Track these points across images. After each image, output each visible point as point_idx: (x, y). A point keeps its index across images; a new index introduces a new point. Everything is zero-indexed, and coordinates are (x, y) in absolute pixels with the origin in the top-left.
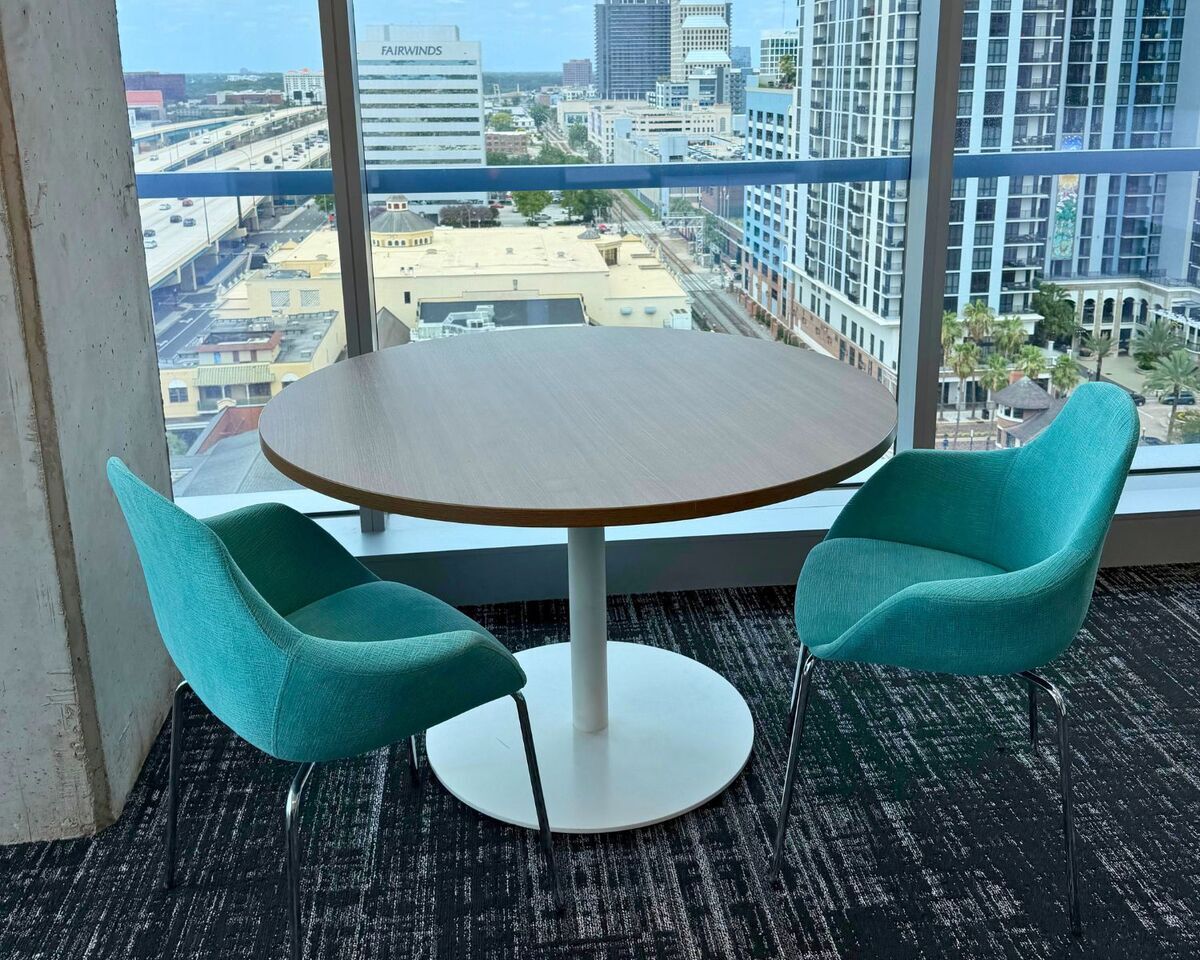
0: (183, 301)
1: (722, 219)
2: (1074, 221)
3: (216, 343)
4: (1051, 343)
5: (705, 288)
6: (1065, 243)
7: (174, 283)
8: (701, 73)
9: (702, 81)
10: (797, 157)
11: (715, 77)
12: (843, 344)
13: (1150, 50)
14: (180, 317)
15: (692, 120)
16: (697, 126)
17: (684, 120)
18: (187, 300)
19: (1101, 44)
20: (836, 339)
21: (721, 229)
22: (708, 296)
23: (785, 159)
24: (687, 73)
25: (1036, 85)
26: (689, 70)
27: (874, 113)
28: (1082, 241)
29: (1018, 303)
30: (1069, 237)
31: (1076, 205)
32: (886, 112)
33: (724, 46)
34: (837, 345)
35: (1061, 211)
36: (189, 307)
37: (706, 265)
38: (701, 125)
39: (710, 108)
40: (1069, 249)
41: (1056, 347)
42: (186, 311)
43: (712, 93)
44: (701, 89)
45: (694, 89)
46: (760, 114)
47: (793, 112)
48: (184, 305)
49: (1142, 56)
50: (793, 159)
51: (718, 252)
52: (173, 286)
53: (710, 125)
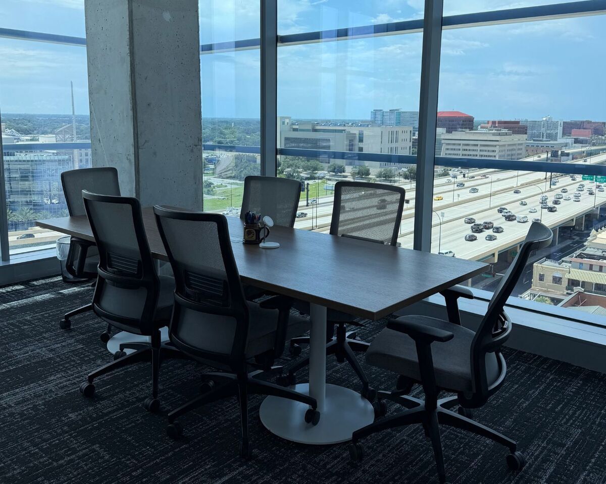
0: (575, 235)
3: (582, 258)
7: (572, 225)
14: (571, 242)
18: (576, 235)
36: (577, 238)
42: (575, 240)
48: (575, 237)
52: (571, 227)
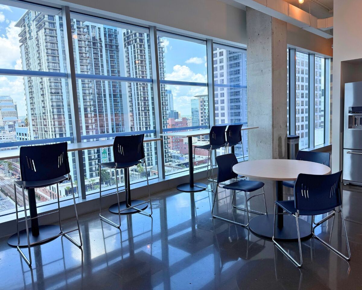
1: (14, 163)
2: (106, 154)
4: (104, 183)
5: (8, 183)
6: (105, 159)
8: (9, 123)
9: (9, 125)
10: (31, 139)
11: (13, 124)
12: (50, 193)
13: (117, 115)
15: (5, 136)
16: (7, 137)
17: (2, 136)
19: (106, 114)
20: (49, 192)
21: (14, 166)
22: (9, 186)
23: (28, 140)
24: (4, 123)
25: (90, 124)
26: (5, 122)
27: (49, 132)
28: (109, 158)
29: (94, 174)
30: (106, 157)
31: (106, 150)
32: (52, 132)
33: (15, 116)
34: (49, 193)
35: (103, 152)
37: (9, 177)
38: (8, 137)
39: (11, 132)
40: (106, 160)
41: (106, 184)
43: (13, 128)
44: (9, 127)
45: (7, 128)
46: (20, 134)
47: (29, 133)
49: (116, 116)
50: (30, 140)
51: (12, 172)
53: (11, 137)
